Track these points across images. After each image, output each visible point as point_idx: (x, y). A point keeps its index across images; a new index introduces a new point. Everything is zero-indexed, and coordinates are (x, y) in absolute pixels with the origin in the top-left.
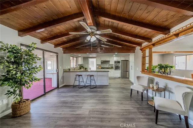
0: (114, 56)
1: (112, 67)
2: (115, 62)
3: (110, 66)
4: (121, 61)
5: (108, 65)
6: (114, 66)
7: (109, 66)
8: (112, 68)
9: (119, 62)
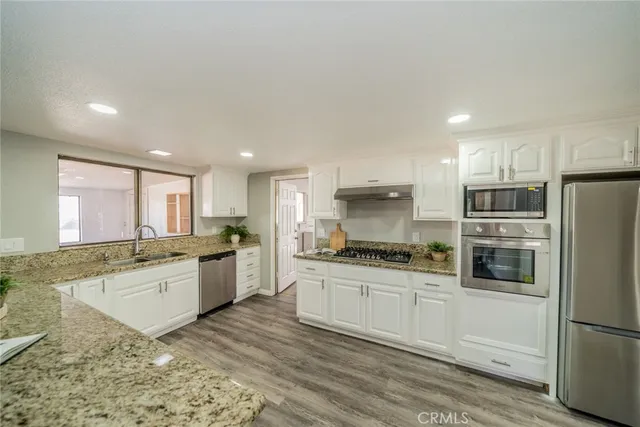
0: (459, 119)
1: (438, 248)
2: (472, 199)
3: (415, 239)
4: (567, 179)
5: (400, 225)
6: (456, 241)
7: (407, 234)
8: (436, 255)
9: (531, 200)
